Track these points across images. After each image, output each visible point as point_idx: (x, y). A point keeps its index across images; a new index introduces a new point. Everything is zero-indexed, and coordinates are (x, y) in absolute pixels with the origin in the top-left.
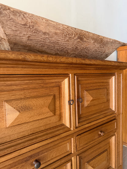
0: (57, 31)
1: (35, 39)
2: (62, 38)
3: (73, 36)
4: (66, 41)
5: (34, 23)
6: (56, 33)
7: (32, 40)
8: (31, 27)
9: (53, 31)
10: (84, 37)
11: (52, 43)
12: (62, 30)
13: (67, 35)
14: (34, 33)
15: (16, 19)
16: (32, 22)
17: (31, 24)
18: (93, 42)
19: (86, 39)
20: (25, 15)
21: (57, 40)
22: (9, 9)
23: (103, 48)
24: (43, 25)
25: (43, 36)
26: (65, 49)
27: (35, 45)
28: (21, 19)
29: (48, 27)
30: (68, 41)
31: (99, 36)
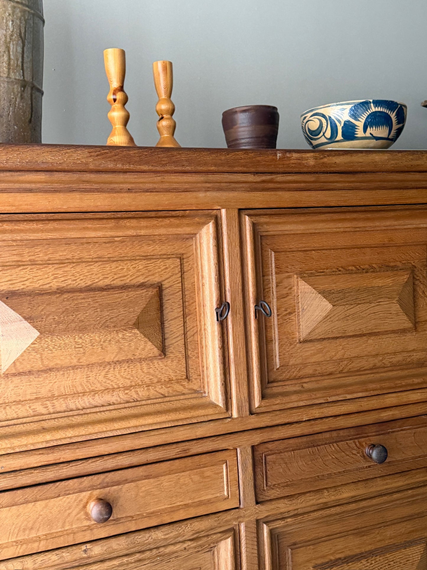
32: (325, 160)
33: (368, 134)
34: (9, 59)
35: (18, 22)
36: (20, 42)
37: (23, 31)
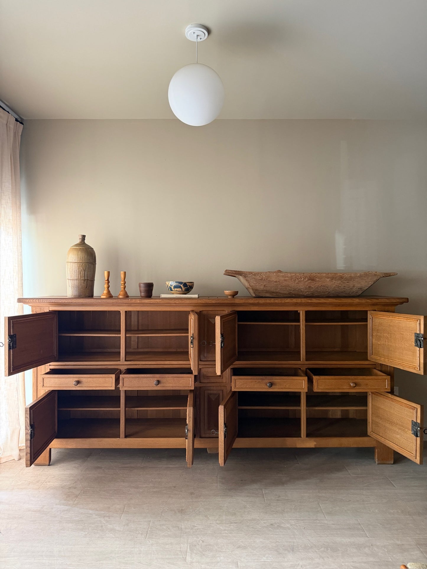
0: (285, 279)
1: (270, 285)
2: (291, 282)
3: (303, 279)
4: (296, 284)
5: (267, 277)
6: (285, 280)
7: (267, 287)
8: (266, 280)
9: (282, 279)
10: (316, 278)
11: (283, 286)
12: (290, 277)
13: (295, 279)
14: (268, 282)
15: (256, 277)
16: (266, 277)
17: (265, 278)
18: (330, 280)
19: (318, 279)
20: (261, 274)
21: (287, 284)
22: (252, 273)
23: (347, 283)
24: (274, 277)
25: (275, 283)
26: (298, 289)
27: (270, 289)
28: (259, 277)
29: (278, 277)
30: (297, 283)
31: (335, 274)
32: (142, 301)
33: (175, 290)
34: (81, 275)
35: (83, 267)
36: (84, 271)
37: (85, 268)
